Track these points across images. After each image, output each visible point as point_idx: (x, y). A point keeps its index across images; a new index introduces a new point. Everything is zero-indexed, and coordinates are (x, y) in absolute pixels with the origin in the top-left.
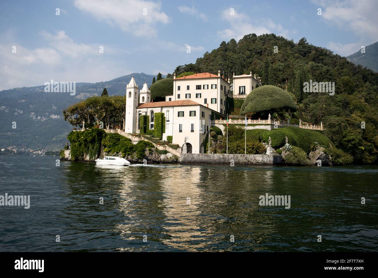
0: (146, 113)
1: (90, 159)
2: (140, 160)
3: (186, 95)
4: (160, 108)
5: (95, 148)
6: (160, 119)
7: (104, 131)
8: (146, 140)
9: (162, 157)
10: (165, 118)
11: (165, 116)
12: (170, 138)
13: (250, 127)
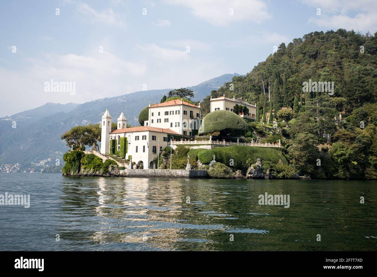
0: (115, 137)
1: (73, 174)
2: (104, 175)
3: (158, 120)
4: (124, 133)
5: (76, 166)
6: (124, 142)
7: (83, 152)
8: (112, 159)
9: (121, 172)
10: (127, 141)
11: (128, 140)
12: (130, 157)
13: (196, 147)
